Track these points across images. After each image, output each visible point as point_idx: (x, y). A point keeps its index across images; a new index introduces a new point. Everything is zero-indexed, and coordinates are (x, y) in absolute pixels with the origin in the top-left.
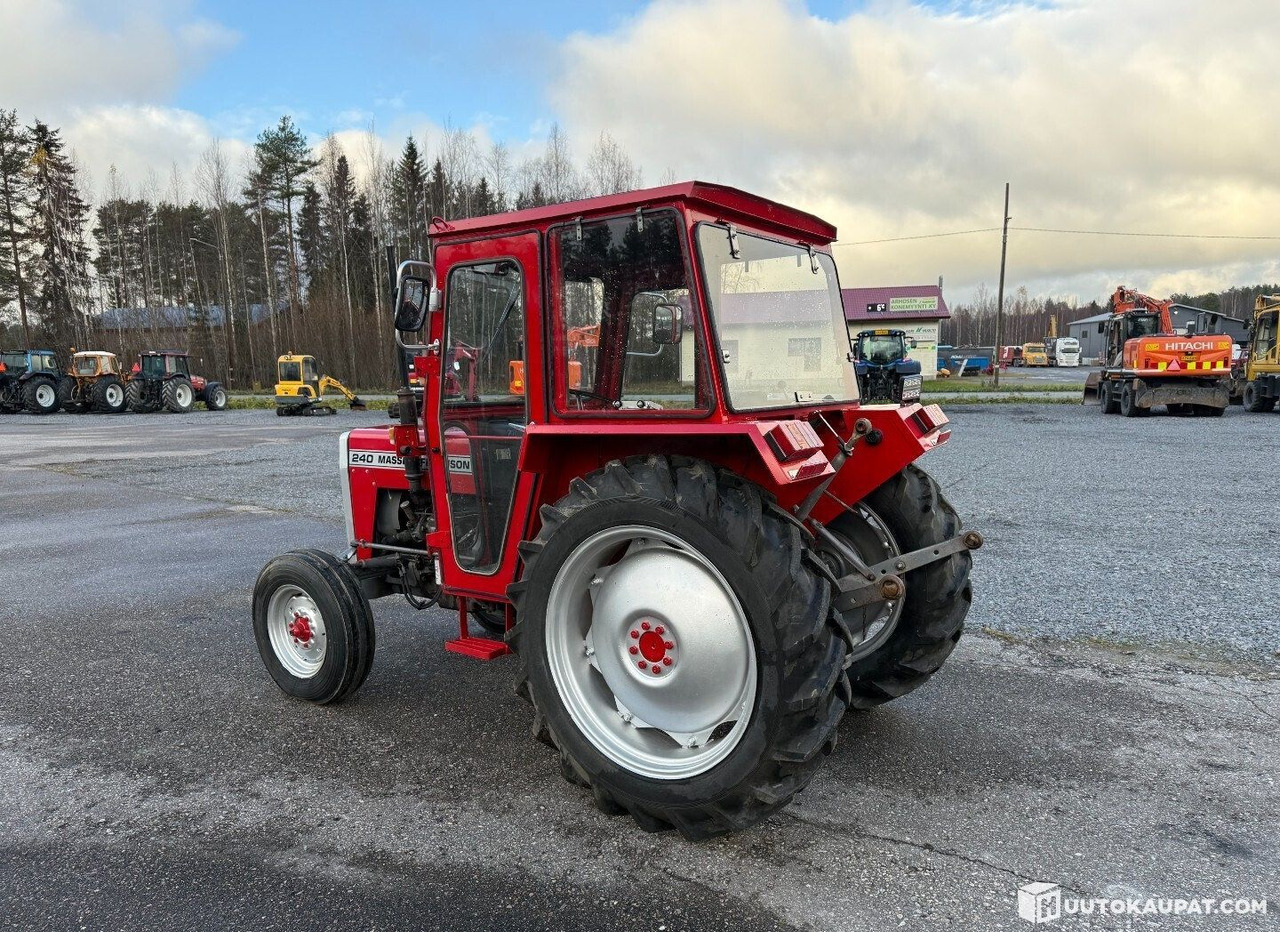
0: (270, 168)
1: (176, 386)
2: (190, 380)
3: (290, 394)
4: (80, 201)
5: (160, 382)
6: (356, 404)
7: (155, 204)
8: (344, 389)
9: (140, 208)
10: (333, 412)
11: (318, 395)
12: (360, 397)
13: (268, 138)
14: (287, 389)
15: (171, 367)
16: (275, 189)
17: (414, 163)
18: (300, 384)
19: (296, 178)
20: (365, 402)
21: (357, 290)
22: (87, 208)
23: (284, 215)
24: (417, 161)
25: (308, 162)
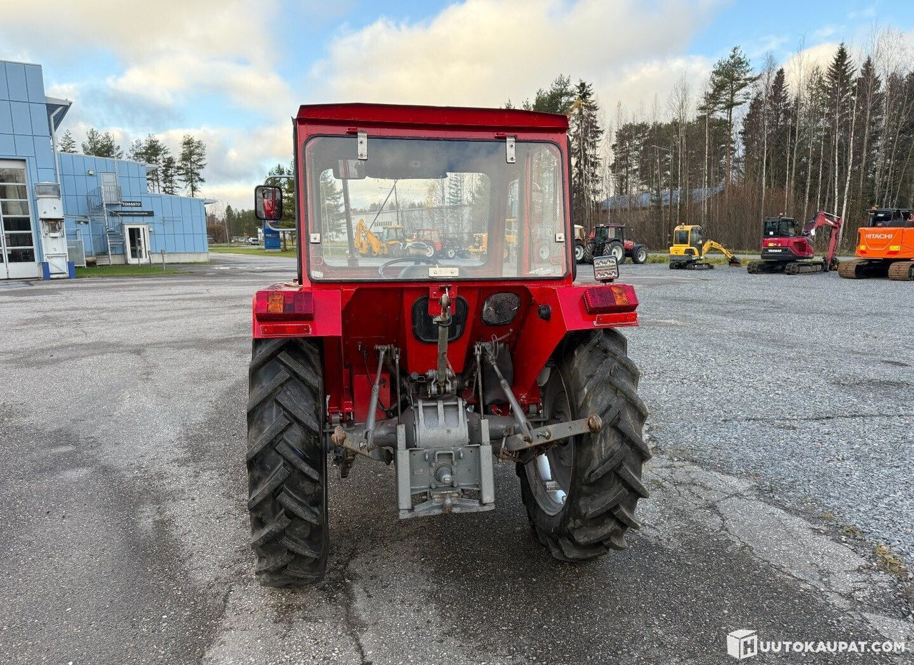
0: (719, 87)
1: (613, 247)
2: (623, 243)
3: (679, 254)
4: (598, 128)
5: (604, 244)
6: (733, 262)
7: (651, 124)
8: (724, 250)
9: (642, 127)
10: (711, 267)
11: (700, 254)
12: (736, 256)
13: (721, 65)
14: (678, 250)
15: (611, 234)
16: (722, 103)
17: (842, 64)
18: (688, 246)
19: (737, 93)
20: (740, 260)
21: (772, 174)
22: (602, 132)
23: (726, 121)
24: (846, 63)
25: (749, 79)
